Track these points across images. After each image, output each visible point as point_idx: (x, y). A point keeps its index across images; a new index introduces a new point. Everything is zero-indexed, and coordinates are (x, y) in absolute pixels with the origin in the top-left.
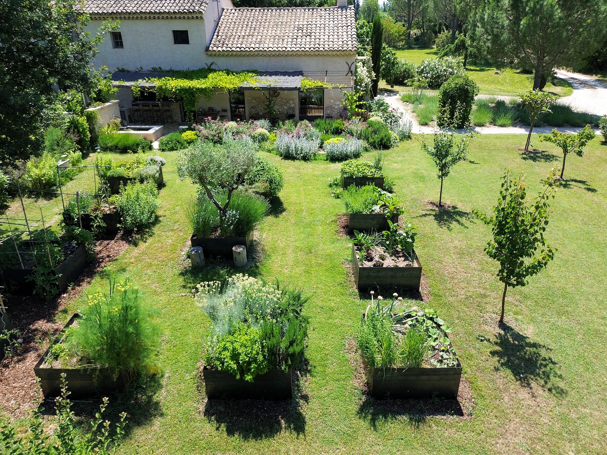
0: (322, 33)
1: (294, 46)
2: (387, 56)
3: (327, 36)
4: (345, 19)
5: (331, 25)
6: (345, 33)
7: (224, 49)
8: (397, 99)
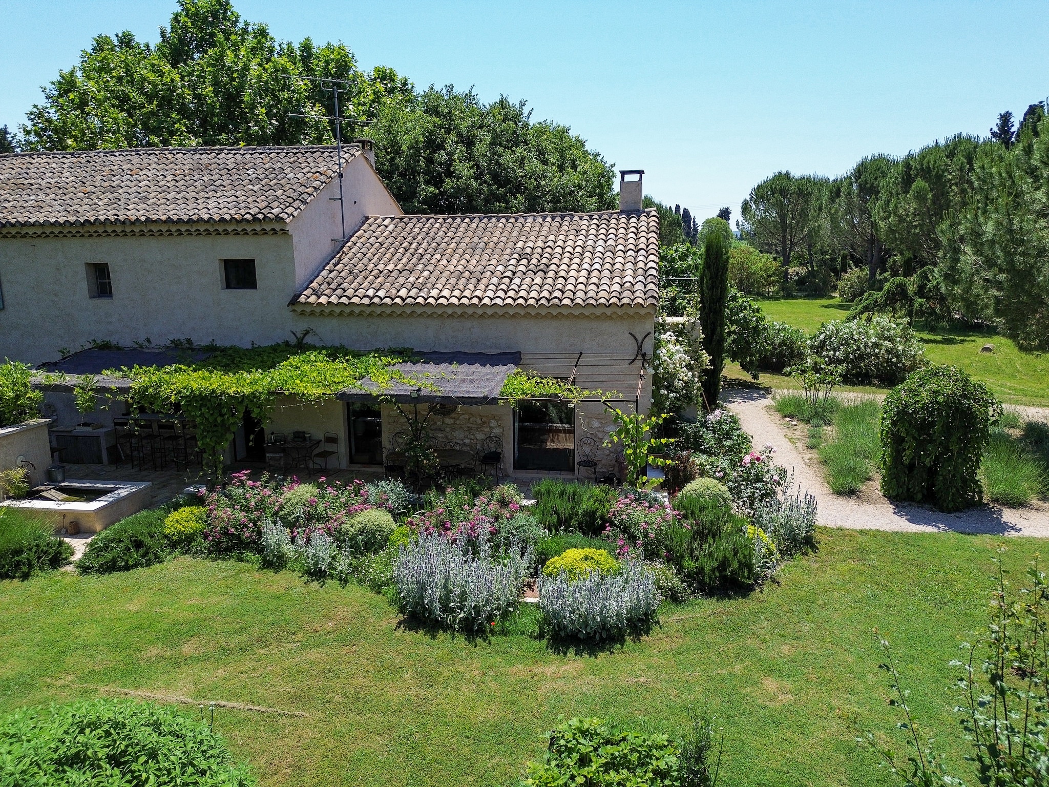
0: (575, 266)
1: (501, 294)
2: (741, 315)
3: (584, 273)
4: (632, 235)
5: (600, 249)
6: (629, 265)
7: (334, 299)
8: (769, 408)
